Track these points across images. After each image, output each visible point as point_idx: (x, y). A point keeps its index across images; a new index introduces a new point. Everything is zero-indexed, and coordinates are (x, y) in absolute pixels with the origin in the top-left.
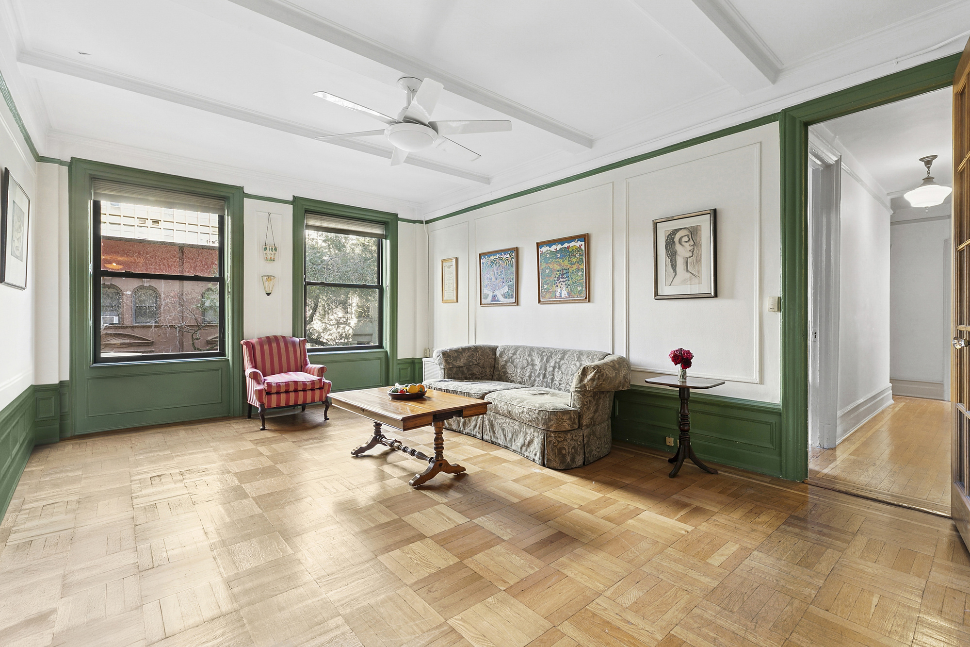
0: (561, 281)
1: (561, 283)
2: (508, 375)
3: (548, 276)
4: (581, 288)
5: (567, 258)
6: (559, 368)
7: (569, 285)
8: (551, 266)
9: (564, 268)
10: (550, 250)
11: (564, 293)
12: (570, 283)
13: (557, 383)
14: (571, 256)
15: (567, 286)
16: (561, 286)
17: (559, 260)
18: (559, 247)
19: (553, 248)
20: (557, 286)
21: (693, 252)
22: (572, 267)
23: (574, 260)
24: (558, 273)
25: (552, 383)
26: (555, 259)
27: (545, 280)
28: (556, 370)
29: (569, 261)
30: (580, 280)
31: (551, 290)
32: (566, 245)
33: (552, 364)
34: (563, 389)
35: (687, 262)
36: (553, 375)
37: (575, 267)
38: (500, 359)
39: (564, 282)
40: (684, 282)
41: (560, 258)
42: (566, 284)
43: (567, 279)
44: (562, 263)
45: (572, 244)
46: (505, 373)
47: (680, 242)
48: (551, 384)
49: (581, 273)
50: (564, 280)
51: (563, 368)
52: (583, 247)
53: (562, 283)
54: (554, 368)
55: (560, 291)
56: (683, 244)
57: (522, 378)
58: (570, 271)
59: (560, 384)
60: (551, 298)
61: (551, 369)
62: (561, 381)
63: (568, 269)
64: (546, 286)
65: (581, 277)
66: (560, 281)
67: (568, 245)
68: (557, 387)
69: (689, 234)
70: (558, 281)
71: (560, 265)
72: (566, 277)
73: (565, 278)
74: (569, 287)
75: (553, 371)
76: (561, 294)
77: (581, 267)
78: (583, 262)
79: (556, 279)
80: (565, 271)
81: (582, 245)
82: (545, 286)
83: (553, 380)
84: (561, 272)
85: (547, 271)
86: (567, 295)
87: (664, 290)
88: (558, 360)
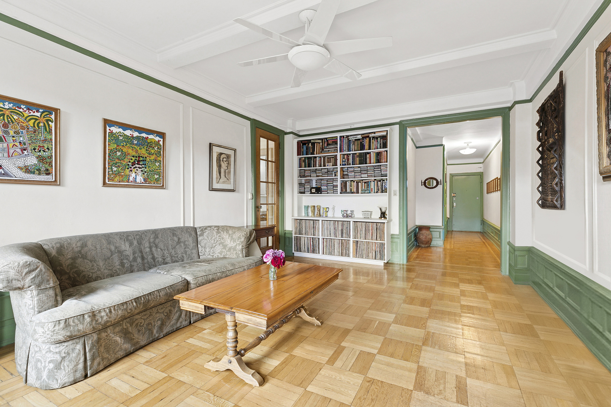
0: (136, 167)
1: (136, 169)
2: (84, 273)
3: (118, 159)
4: (158, 176)
5: (145, 147)
6: (156, 246)
7: (145, 172)
8: (125, 150)
9: (140, 155)
10: (124, 133)
11: (140, 179)
12: (147, 170)
13: (160, 259)
14: (150, 146)
15: (144, 173)
16: (136, 171)
17: (135, 147)
18: (136, 134)
19: (128, 133)
20: (131, 171)
21: (228, 167)
22: (150, 157)
23: (153, 151)
24: (133, 158)
25: (154, 261)
26: (131, 144)
27: (115, 162)
28: (154, 249)
29: (147, 150)
30: (157, 170)
31: (123, 174)
32: (144, 135)
33: (147, 245)
34: (170, 261)
35: (225, 172)
36: (153, 254)
37: (153, 158)
38: (61, 258)
39: (140, 168)
40: (224, 182)
41: (136, 144)
42: (142, 171)
43: (143, 166)
44: (139, 150)
45: (151, 137)
46: (78, 273)
47: (223, 161)
48: (154, 263)
49: (159, 164)
50: (141, 166)
51: (161, 245)
52: (161, 143)
53: (138, 169)
54: (150, 248)
55: (134, 176)
56: (224, 162)
57: (112, 270)
58: (148, 159)
59: (164, 259)
60: (123, 181)
61: (148, 250)
62: (164, 256)
63: (146, 158)
64: (115, 169)
65: (158, 168)
66: (134, 166)
67: (147, 136)
68: (162, 263)
69: (226, 157)
70: (133, 166)
71: (137, 151)
72: (143, 164)
73: (141, 165)
74: (146, 174)
75: (151, 251)
76: (136, 179)
77: (159, 159)
78: (160, 155)
79: (130, 164)
80: (141, 159)
81: (160, 141)
82: (113, 168)
83: (154, 258)
84: (137, 159)
85: (119, 154)
86: (143, 181)
87: (216, 186)
88: (152, 240)
